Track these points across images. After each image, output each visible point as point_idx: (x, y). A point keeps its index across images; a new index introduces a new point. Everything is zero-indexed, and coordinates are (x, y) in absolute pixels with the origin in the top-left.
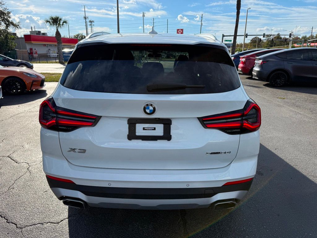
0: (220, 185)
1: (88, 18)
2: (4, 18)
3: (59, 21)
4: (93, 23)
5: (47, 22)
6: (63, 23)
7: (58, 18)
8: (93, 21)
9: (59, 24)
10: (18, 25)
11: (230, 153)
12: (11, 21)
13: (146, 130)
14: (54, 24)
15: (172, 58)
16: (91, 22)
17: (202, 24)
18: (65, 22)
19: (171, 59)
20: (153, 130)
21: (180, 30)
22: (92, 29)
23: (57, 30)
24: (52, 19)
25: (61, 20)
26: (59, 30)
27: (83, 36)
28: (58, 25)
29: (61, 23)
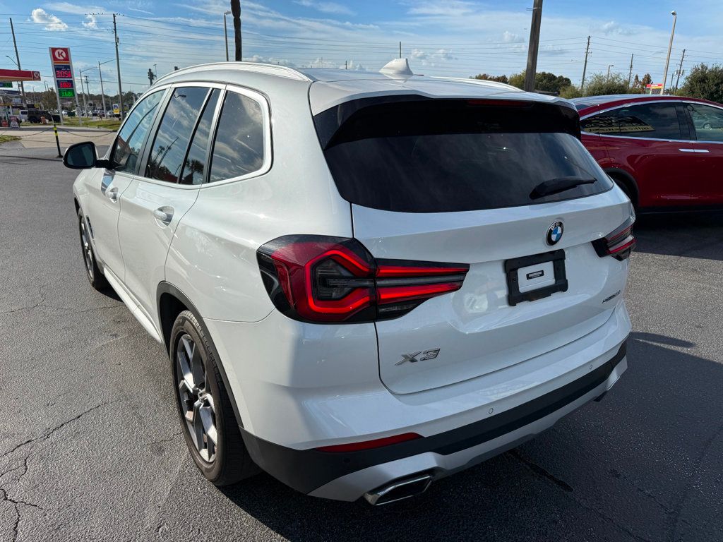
13: (531, 278)
15: (47, 121)
17: (117, 39)
19: (45, 124)
20: (540, 275)
21: (60, 51)
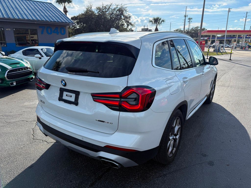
0: (103, 145)
1: (187, 16)
2: (127, 20)
3: (159, 20)
4: (191, 20)
5: (150, 22)
6: (161, 22)
7: (158, 18)
8: (192, 19)
9: (159, 23)
10: (134, 25)
11: (112, 124)
12: (130, 22)
13: (67, 96)
14: (155, 23)
16: (190, 19)
18: (163, 21)
20: (70, 97)
22: (190, 25)
23: (157, 27)
24: (154, 19)
25: (160, 19)
26: (158, 27)
27: (181, 30)
28: (157, 24)
29: (160, 22)
